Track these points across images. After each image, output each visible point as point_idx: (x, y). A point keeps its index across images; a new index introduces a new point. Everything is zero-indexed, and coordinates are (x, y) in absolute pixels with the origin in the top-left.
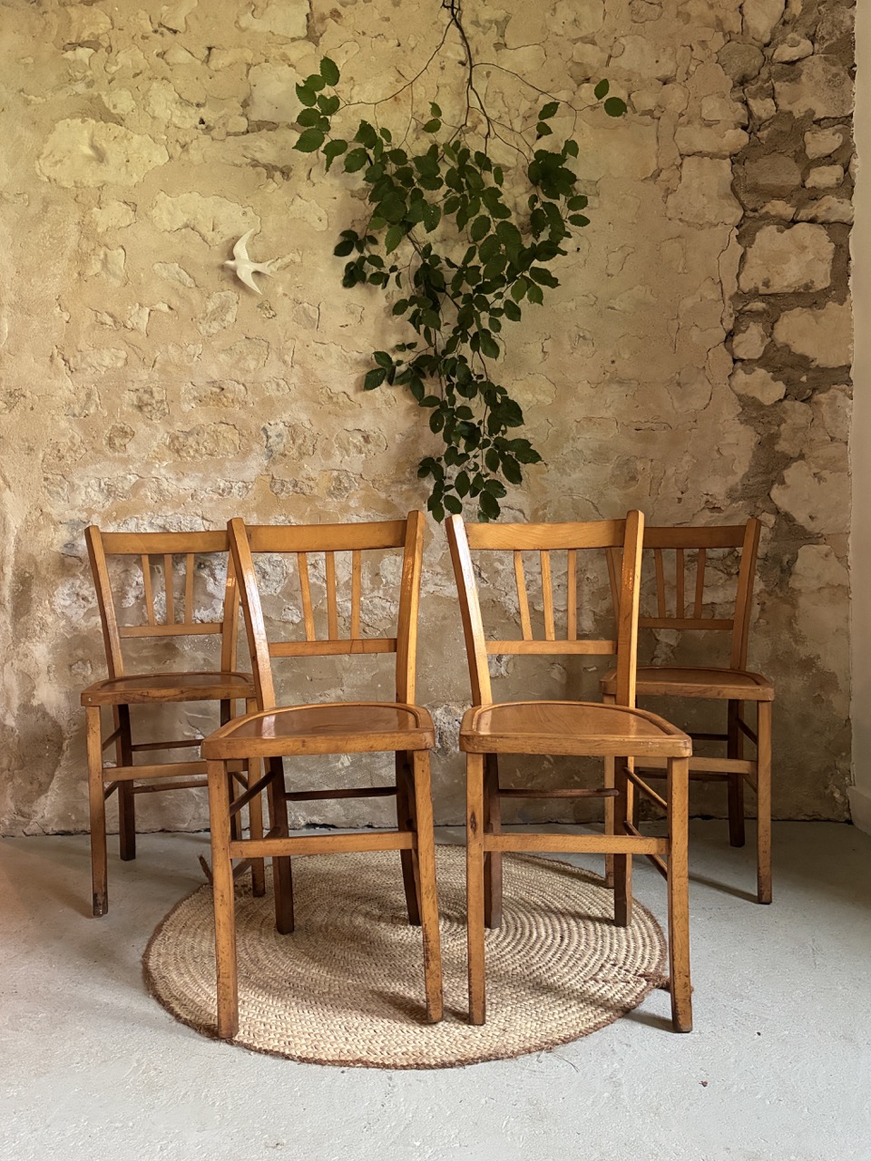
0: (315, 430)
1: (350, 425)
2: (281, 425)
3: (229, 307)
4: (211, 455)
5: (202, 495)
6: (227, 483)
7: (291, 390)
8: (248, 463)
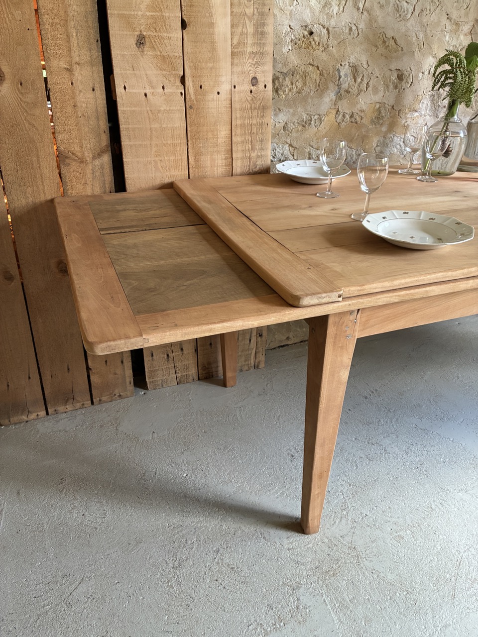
0: (370, 70)
1: (393, 66)
2: (348, 66)
4: (299, 93)
5: (291, 126)
6: (308, 116)
7: (358, 34)
8: (324, 99)
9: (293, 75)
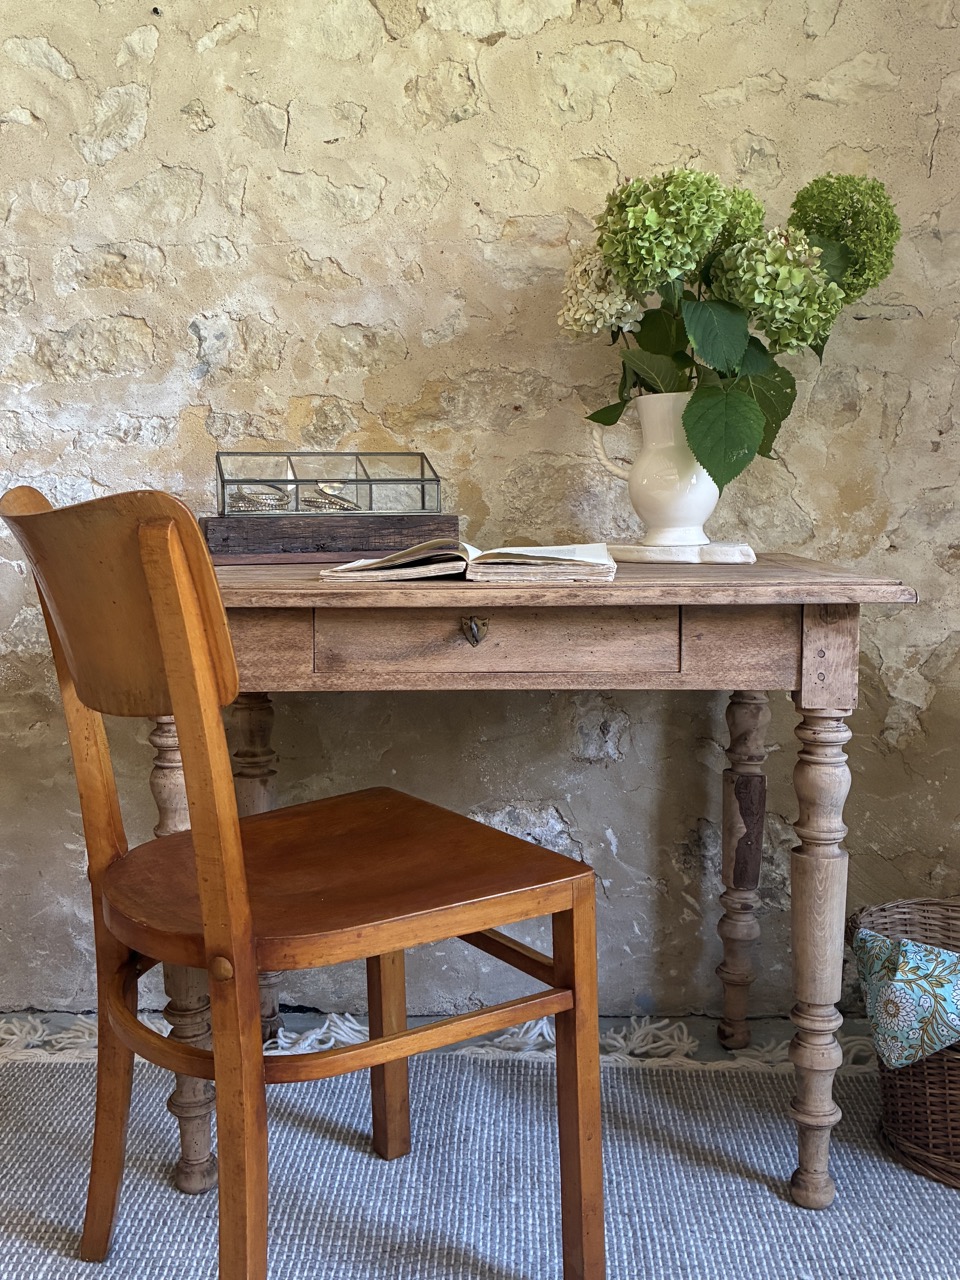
0: (281, 325)
1: (342, 317)
2: (224, 319)
3: (132, 113)
4: (107, 372)
5: (90, 441)
6: (133, 420)
7: (240, 257)
8: (168, 384)
9: (82, 337)
